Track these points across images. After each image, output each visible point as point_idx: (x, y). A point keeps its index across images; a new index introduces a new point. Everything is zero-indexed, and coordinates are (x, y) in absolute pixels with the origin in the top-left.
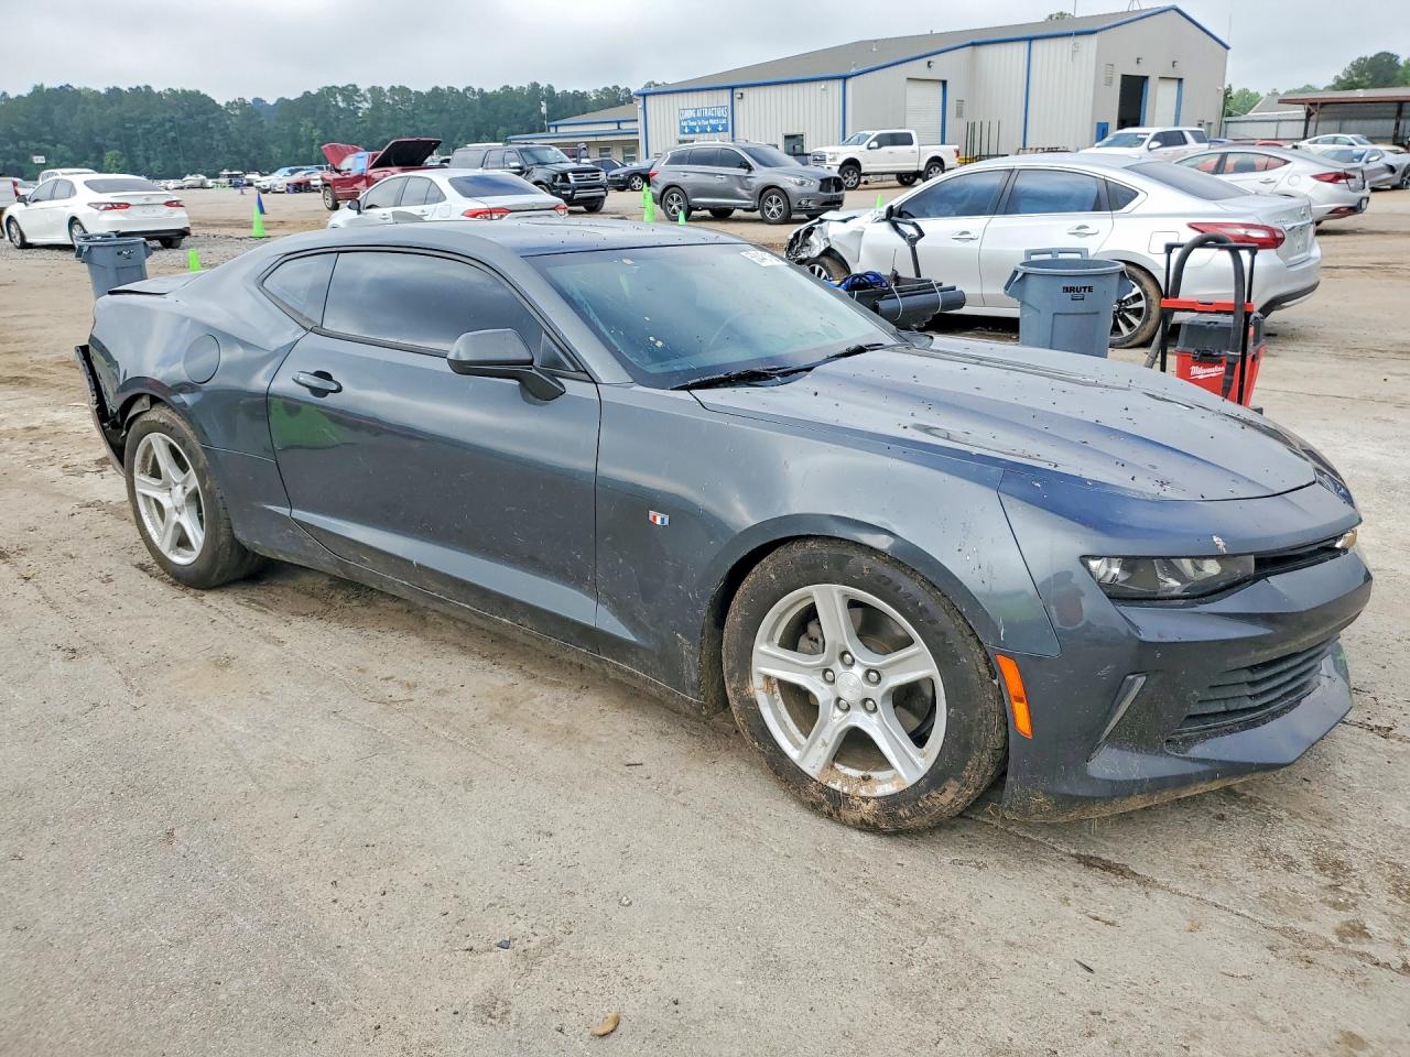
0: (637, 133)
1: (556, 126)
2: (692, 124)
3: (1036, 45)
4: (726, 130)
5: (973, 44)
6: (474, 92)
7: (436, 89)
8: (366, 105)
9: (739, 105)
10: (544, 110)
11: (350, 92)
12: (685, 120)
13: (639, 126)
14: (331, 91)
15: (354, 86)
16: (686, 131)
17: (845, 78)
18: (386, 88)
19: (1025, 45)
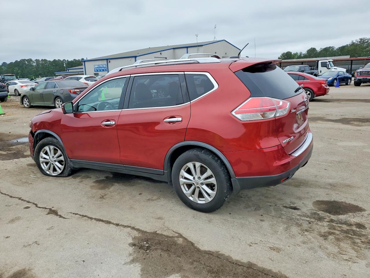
0: (83, 72)
1: (68, 70)
2: (98, 69)
3: (189, 49)
4: (106, 71)
5: (174, 48)
6: (65, 61)
7: (55, 60)
8: (34, 64)
9: (109, 64)
10: (65, 65)
11: (30, 61)
12: (95, 68)
13: (84, 70)
14: (24, 60)
15: (31, 59)
16: (96, 71)
17: (135, 57)
18: (40, 60)
19: (186, 49)
